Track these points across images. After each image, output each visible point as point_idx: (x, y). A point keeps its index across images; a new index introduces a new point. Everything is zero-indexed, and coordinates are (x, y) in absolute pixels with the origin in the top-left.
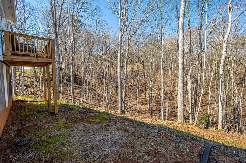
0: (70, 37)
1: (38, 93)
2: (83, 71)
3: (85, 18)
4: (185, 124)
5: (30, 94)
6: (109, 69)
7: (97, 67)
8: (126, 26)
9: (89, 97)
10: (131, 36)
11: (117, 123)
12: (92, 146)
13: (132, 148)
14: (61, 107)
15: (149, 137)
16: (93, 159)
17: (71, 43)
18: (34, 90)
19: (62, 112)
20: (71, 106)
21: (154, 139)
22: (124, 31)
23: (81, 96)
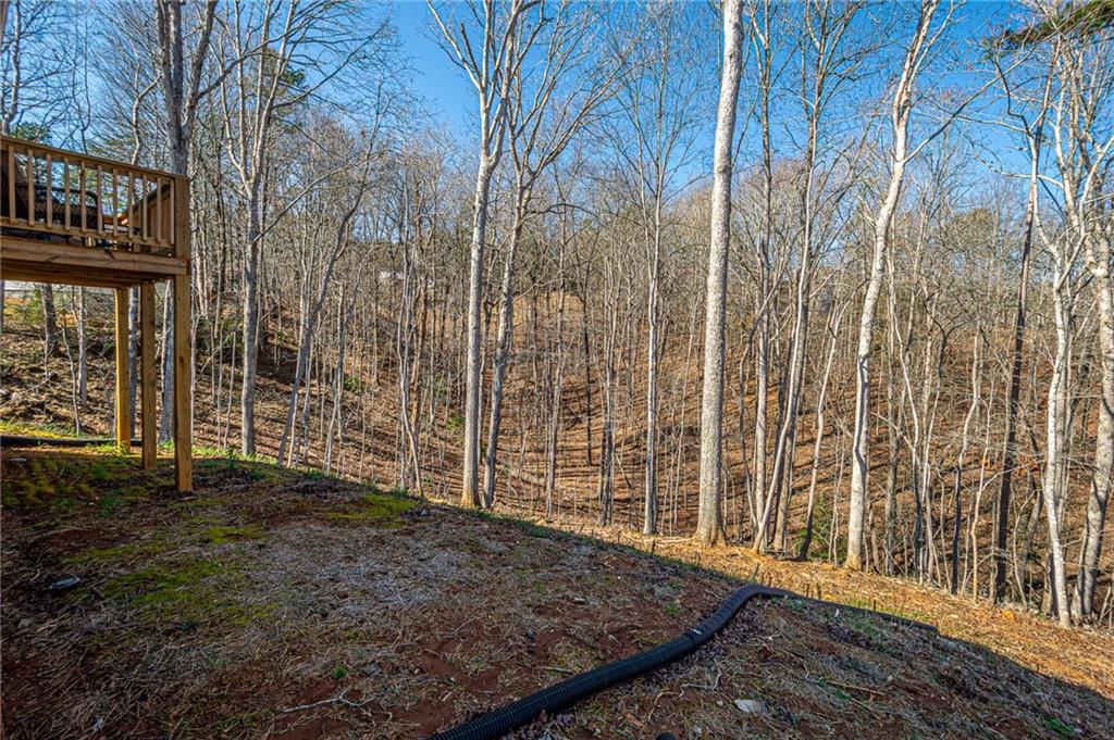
0: (245, 152)
1: (63, 411)
2: (305, 315)
3: (324, 68)
4: (721, 543)
5: (21, 415)
6: (430, 313)
7: (373, 299)
8: (513, 128)
9: (329, 435)
10: (534, 175)
11: (443, 525)
12: (340, 589)
13: (485, 595)
14: (200, 467)
15: (557, 567)
16: (344, 624)
17: (252, 181)
18: (44, 397)
19: (210, 486)
20: (246, 466)
21: (572, 573)
22: (499, 154)
23: (287, 433)
